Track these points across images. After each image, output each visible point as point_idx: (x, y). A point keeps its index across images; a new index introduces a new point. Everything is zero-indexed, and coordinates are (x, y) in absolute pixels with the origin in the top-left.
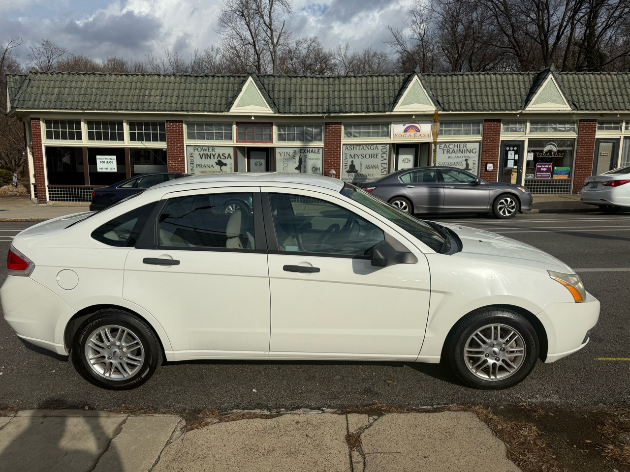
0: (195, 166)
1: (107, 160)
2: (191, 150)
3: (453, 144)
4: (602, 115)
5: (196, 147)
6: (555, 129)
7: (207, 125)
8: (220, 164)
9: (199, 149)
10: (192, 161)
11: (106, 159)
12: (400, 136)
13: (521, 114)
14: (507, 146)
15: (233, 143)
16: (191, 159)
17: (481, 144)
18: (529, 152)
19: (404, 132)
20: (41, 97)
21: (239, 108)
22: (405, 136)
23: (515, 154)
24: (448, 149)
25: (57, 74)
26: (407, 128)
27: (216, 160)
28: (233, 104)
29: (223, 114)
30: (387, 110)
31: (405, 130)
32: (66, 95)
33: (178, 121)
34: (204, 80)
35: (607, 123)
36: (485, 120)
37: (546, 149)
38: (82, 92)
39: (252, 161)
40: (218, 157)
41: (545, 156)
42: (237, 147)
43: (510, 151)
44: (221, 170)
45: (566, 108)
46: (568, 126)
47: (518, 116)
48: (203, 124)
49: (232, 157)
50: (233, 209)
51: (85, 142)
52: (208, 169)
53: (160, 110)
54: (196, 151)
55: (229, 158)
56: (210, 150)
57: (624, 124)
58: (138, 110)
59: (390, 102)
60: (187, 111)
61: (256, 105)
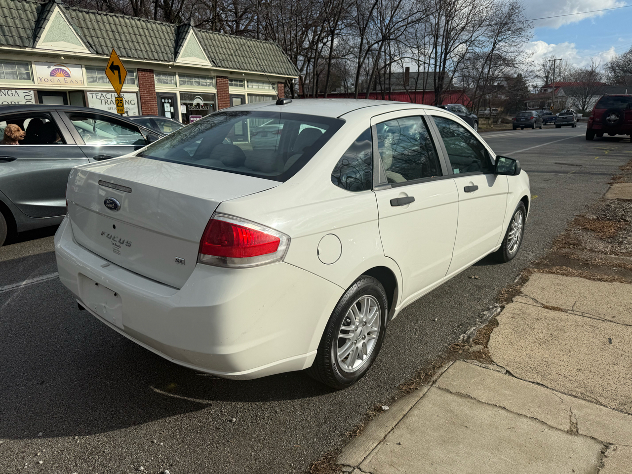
3: (110, 93)
4: (231, 73)
6: (199, 83)
12: (46, 80)
13: (172, 66)
14: (162, 98)
17: (139, 95)
18: (181, 105)
19: (51, 75)
22: (52, 80)
23: (171, 106)
24: (106, 99)
26: (53, 71)
30: (27, 45)
31: (51, 73)
35: (236, 80)
36: (139, 70)
37: (195, 102)
41: (195, 109)
43: (166, 103)
45: (206, 64)
46: (208, 81)
47: (170, 67)
57: (246, 82)
59: (27, 35)
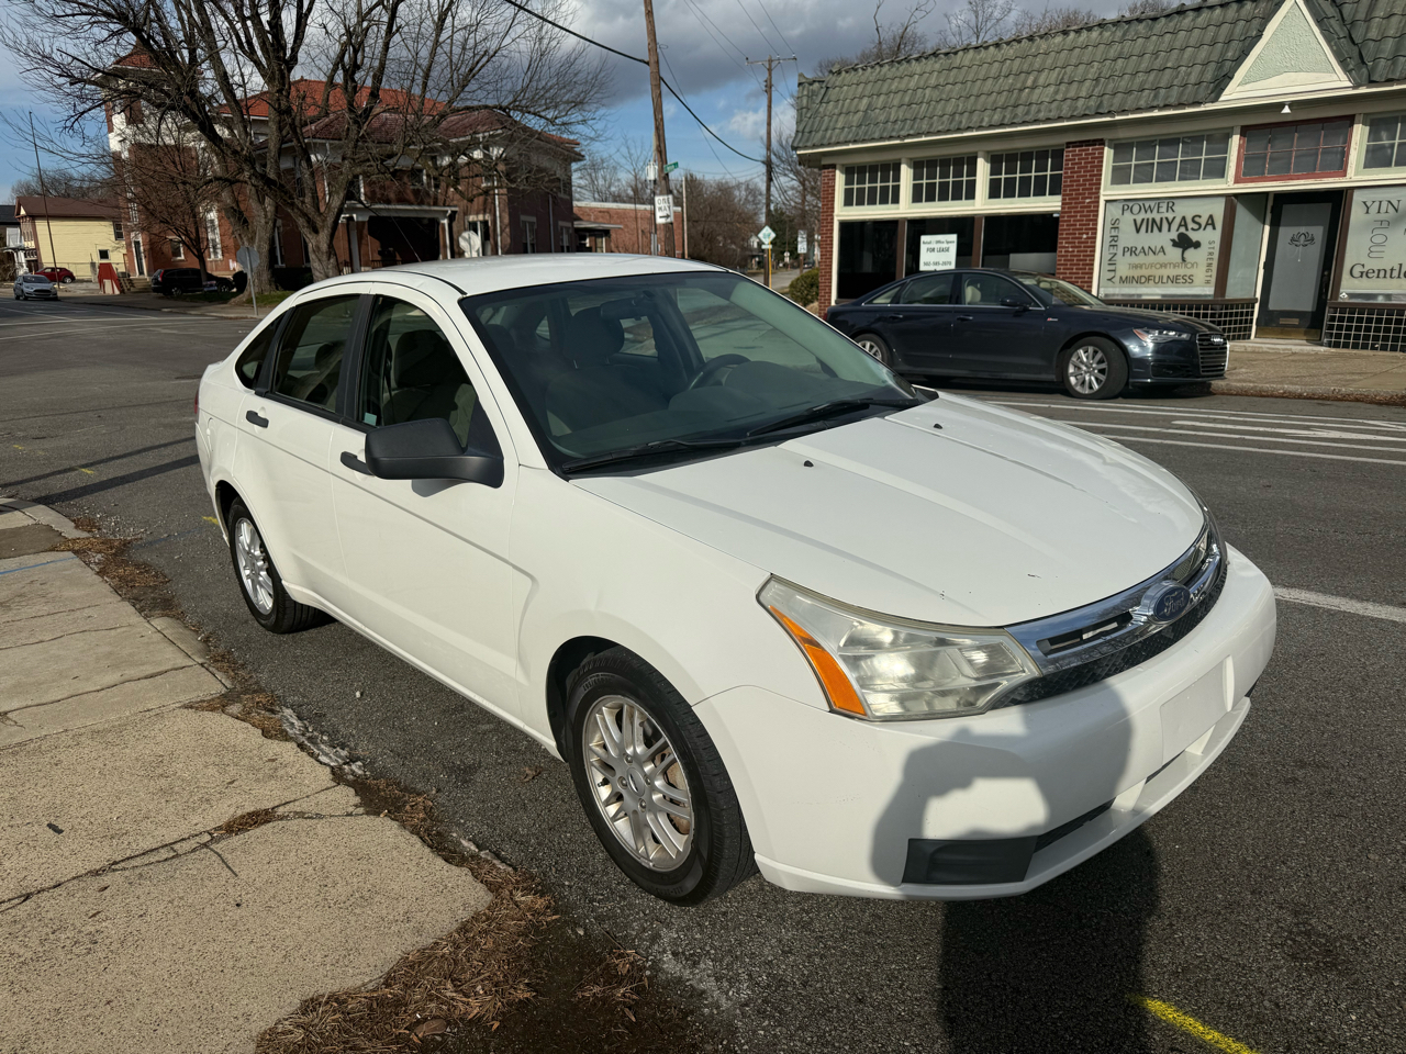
0: (1120, 252)
1: (939, 245)
2: (1115, 211)
5: (1127, 204)
7: (1163, 143)
8: (1184, 243)
9: (1136, 208)
10: (1114, 238)
11: (938, 242)
15: (1224, 186)
16: (1113, 234)
20: (837, 121)
21: (1248, 87)
25: (872, 67)
27: (1174, 235)
28: (1231, 78)
29: (1202, 108)
32: (877, 111)
33: (1091, 141)
34: (1172, 24)
38: (907, 100)
39: (1285, 233)
40: (1180, 225)
42: (1236, 195)
44: (1183, 259)
48: (1153, 141)
49: (1219, 225)
50: (1087, 358)
51: (906, 208)
52: (1151, 258)
53: (1048, 120)
54: (1127, 213)
55: (1210, 228)
56: (1163, 209)
58: (1002, 125)
60: (1110, 113)
61: (1301, 71)
